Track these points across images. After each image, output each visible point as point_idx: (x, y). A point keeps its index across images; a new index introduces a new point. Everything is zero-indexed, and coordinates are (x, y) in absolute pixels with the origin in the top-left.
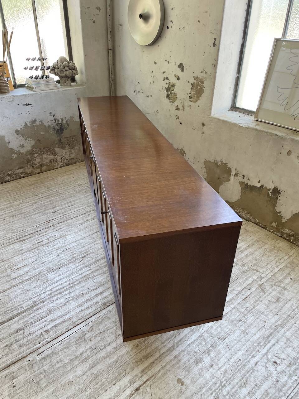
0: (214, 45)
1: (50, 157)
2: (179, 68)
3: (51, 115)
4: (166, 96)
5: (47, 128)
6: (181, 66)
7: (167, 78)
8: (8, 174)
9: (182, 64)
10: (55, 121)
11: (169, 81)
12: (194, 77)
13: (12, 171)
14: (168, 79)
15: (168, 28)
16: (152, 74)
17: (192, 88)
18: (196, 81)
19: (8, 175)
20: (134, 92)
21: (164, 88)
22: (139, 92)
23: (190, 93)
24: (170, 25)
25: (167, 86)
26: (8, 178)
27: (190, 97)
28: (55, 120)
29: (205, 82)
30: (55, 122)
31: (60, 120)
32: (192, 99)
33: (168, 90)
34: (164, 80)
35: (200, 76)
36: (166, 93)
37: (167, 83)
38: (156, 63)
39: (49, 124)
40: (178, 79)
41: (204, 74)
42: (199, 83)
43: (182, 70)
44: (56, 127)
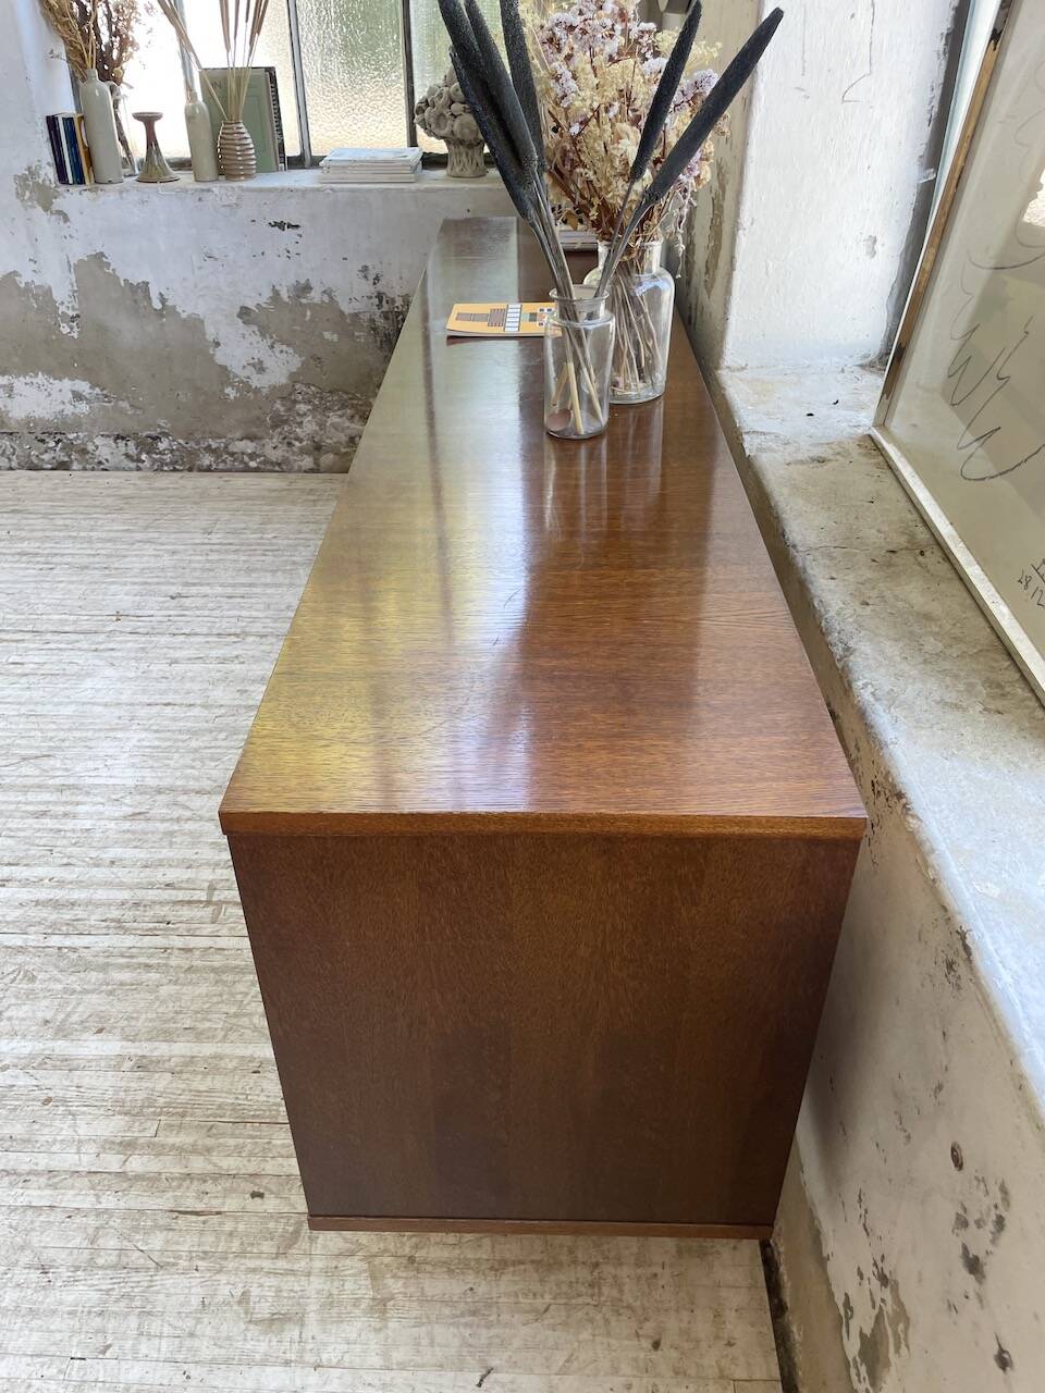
1: (353, 426)
3: (366, 277)
5: (348, 321)
8: (210, 446)
10: (381, 301)
12: (717, 163)
13: (224, 440)
17: (711, 222)
19: (209, 449)
23: (708, 248)
26: (207, 460)
27: (707, 267)
28: (380, 296)
29: (727, 192)
30: (380, 306)
31: (399, 302)
32: (707, 277)
35: (725, 157)
39: (357, 307)
42: (721, 194)
44: (380, 322)
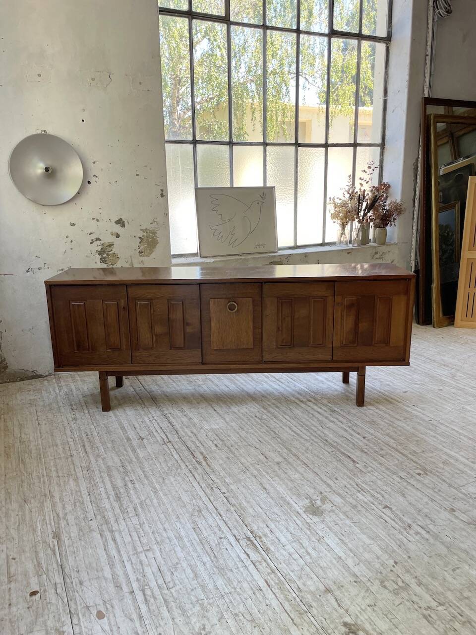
0: (162, 195)
2: (117, 224)
4: (98, 261)
6: (120, 222)
7: (98, 239)
9: (120, 219)
11: (102, 242)
12: (141, 230)
14: (100, 240)
15: (89, 182)
16: (69, 240)
17: (140, 242)
18: (145, 234)
20: (28, 271)
21: (94, 252)
22: (39, 269)
23: (139, 248)
24: (93, 180)
25: (99, 248)
27: (140, 252)
29: (158, 232)
32: (143, 254)
33: (102, 253)
34: (91, 243)
35: (150, 227)
36: (98, 257)
37: (99, 244)
38: (73, 225)
40: (118, 236)
41: (155, 225)
42: (150, 234)
43: (123, 225)
